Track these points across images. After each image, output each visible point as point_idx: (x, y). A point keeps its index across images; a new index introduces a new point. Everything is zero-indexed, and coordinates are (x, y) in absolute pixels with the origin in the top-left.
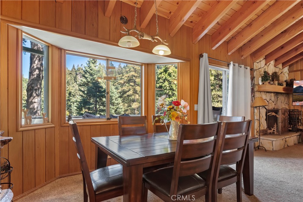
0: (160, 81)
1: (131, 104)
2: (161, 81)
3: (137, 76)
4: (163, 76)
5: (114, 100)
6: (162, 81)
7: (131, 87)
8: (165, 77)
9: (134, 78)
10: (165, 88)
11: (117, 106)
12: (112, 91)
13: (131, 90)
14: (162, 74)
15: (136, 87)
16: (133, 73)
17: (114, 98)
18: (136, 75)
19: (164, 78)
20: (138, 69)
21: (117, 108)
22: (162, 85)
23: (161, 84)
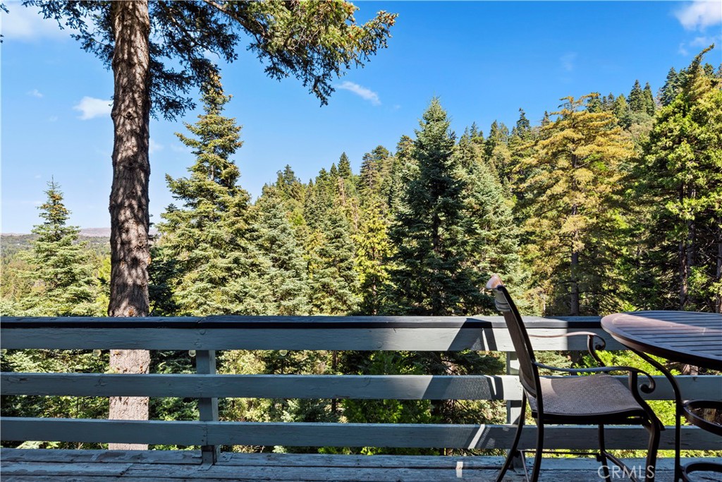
0: (659, 143)
1: (561, 220)
2: (665, 142)
3: (580, 140)
4: (672, 126)
5: (491, 214)
6: (669, 143)
7: (561, 172)
8: (678, 128)
9: (571, 146)
10: (678, 165)
11: (499, 231)
12: (486, 190)
13: (561, 182)
14: (671, 119)
15: (576, 173)
16: (569, 133)
17: (489, 208)
18: (576, 136)
19: (676, 133)
20: (581, 118)
21: (500, 236)
22: (667, 155)
23: (663, 154)
